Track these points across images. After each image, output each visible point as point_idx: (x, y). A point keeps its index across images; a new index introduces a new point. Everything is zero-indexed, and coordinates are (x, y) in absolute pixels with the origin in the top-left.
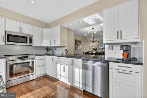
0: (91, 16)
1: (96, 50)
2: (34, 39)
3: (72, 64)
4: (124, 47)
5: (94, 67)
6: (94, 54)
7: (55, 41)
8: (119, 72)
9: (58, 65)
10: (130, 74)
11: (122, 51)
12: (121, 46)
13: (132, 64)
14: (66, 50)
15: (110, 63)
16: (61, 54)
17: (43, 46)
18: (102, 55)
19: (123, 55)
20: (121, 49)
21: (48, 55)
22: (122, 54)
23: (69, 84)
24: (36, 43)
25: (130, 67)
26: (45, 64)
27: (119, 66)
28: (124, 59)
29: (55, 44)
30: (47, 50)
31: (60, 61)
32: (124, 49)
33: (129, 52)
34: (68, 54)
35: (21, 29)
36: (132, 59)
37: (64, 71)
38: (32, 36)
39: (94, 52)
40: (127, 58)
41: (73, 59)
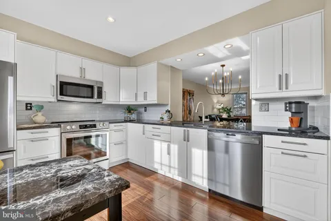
0: (224, 43)
1: (228, 111)
2: (105, 89)
3: (187, 138)
4: (293, 105)
5: (227, 143)
6: (225, 119)
7: (145, 93)
8: (282, 153)
9: (155, 141)
10: (305, 156)
11: (289, 114)
12: (286, 104)
13: (310, 137)
14: (169, 111)
15: (265, 137)
16: (159, 119)
17: (121, 103)
18: (241, 121)
19: (291, 121)
20: (286, 110)
21: (131, 121)
22: (288, 120)
23: (180, 179)
24: (108, 98)
25: (305, 144)
26: (126, 141)
27: (282, 142)
28: (294, 129)
29: (145, 98)
30: (130, 112)
31: (159, 134)
32: (293, 111)
33: (302, 115)
34: (172, 120)
35: (82, 70)
36: (308, 129)
37: (169, 154)
38: (102, 83)
39: (225, 116)
40: (300, 126)
41: (188, 129)
